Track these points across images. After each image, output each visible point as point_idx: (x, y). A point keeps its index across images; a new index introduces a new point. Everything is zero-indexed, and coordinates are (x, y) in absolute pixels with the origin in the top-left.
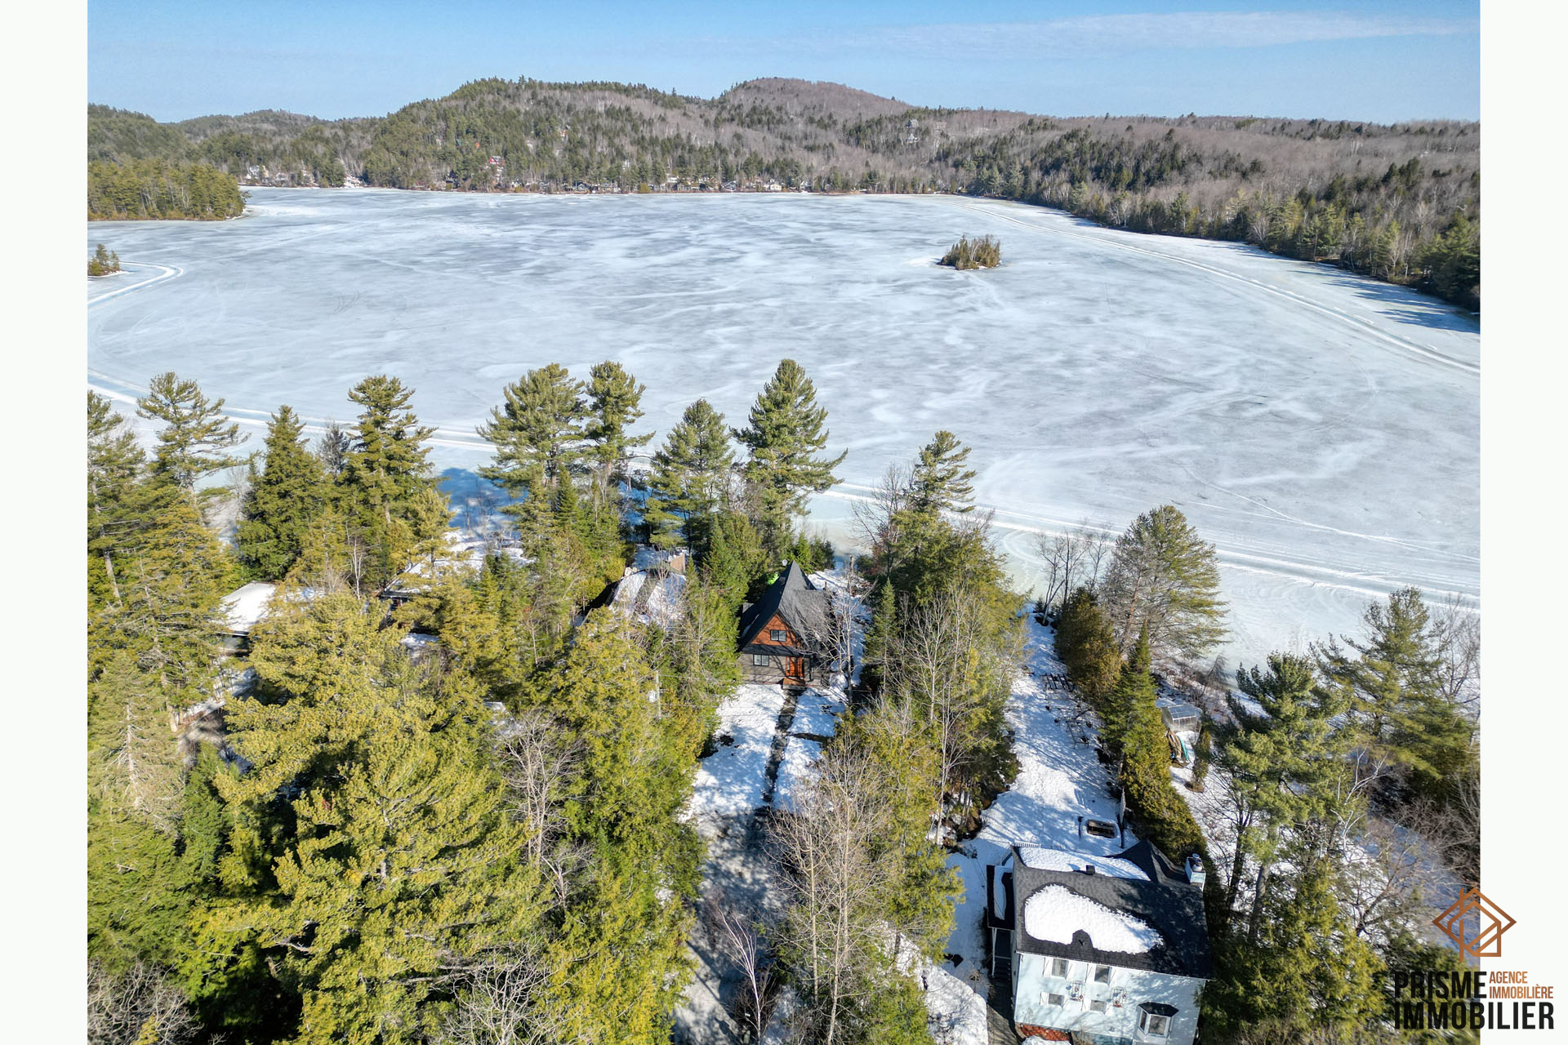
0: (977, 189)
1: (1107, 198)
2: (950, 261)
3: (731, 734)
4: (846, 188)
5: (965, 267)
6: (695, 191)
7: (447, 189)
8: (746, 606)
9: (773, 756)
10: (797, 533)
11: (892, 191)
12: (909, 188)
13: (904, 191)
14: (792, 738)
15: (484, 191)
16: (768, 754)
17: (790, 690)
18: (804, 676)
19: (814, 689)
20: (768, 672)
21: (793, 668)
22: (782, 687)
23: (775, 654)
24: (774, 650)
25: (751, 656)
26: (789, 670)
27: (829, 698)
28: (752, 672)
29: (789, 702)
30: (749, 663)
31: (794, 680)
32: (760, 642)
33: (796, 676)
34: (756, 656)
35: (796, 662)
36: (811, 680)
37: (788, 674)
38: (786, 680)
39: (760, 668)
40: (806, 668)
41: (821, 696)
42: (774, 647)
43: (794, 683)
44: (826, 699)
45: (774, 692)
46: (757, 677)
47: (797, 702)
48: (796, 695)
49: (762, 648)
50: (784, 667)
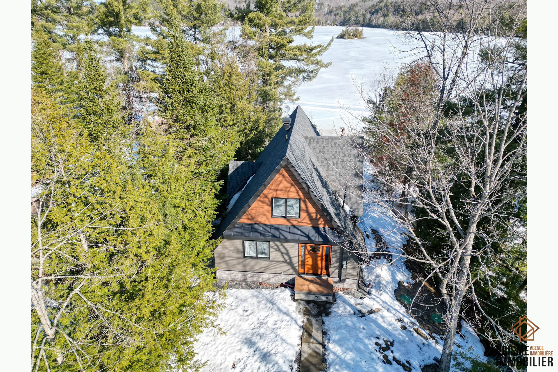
2: (341, 37)
5: (348, 38)
8: (234, 165)
17: (308, 302)
18: (328, 275)
19: (347, 297)
20: (267, 268)
21: (309, 261)
22: (293, 295)
23: (278, 239)
24: (277, 233)
25: (238, 243)
26: (303, 264)
27: (380, 321)
28: (240, 267)
29: (310, 335)
30: (235, 255)
31: (311, 281)
32: (252, 219)
33: (315, 274)
34: (247, 243)
35: (314, 251)
36: (341, 280)
37: (301, 271)
38: (299, 281)
39: (253, 262)
40: (333, 260)
41: (363, 315)
42: (277, 229)
43: (313, 287)
44: (375, 322)
45: (280, 311)
46: (249, 275)
47: (324, 333)
48: (319, 315)
49: (256, 231)
50: (295, 260)
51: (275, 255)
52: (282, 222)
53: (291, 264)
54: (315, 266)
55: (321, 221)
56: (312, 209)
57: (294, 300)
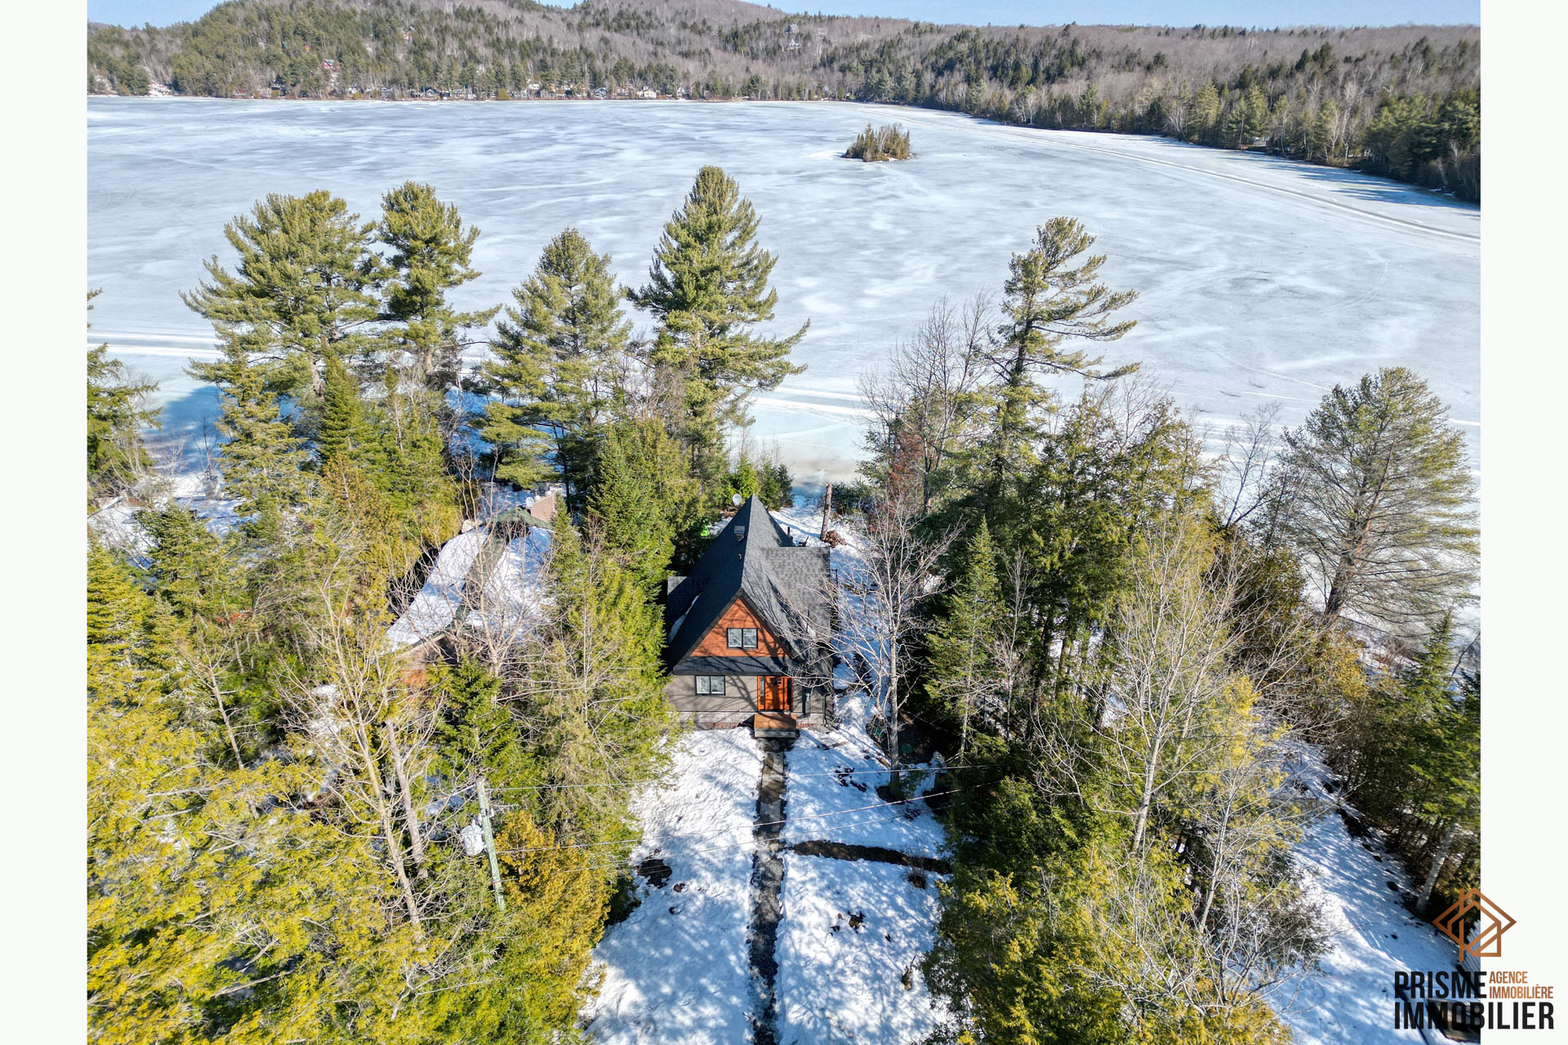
0: (867, 94)
1: (1009, 96)
2: (857, 153)
3: (664, 855)
4: (727, 94)
5: (873, 159)
6: (560, 98)
7: (274, 97)
8: (674, 581)
9: (758, 910)
10: (734, 455)
11: (776, 97)
12: (794, 94)
13: (788, 97)
14: (791, 858)
15: (317, 98)
16: (747, 907)
17: (768, 739)
18: (791, 710)
19: (811, 732)
20: (721, 706)
21: (770, 696)
22: (752, 734)
23: (735, 673)
24: (733, 666)
25: (689, 679)
26: (763, 700)
27: (843, 752)
28: (690, 707)
29: (771, 768)
30: (685, 692)
31: (772, 718)
32: (706, 651)
33: (776, 709)
34: (699, 679)
35: (775, 683)
36: (805, 715)
37: (761, 707)
38: (758, 718)
39: (705, 700)
40: (795, 693)
41: (827, 748)
42: (733, 661)
43: (774, 724)
44: (839, 754)
45: (739, 748)
46: (701, 715)
47: (785, 766)
48: (781, 750)
49: (710, 664)
50: (754, 695)
51: (731, 691)
52: (739, 653)
53: (748, 699)
54: (776, 701)
55: (780, 651)
56: (770, 639)
57: (754, 737)
